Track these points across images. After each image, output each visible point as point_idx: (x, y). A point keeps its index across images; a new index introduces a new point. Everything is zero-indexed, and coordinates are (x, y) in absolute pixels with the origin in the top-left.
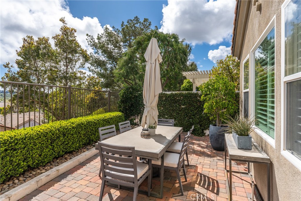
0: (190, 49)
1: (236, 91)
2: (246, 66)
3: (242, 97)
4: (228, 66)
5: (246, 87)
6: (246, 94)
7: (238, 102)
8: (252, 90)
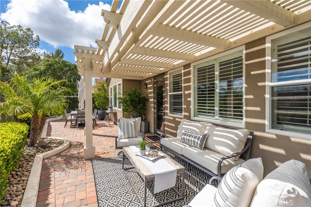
0: (63, 55)
1: (108, 97)
2: (111, 90)
3: (110, 99)
4: (103, 85)
5: (111, 96)
6: (111, 98)
7: (108, 101)
8: (113, 97)
